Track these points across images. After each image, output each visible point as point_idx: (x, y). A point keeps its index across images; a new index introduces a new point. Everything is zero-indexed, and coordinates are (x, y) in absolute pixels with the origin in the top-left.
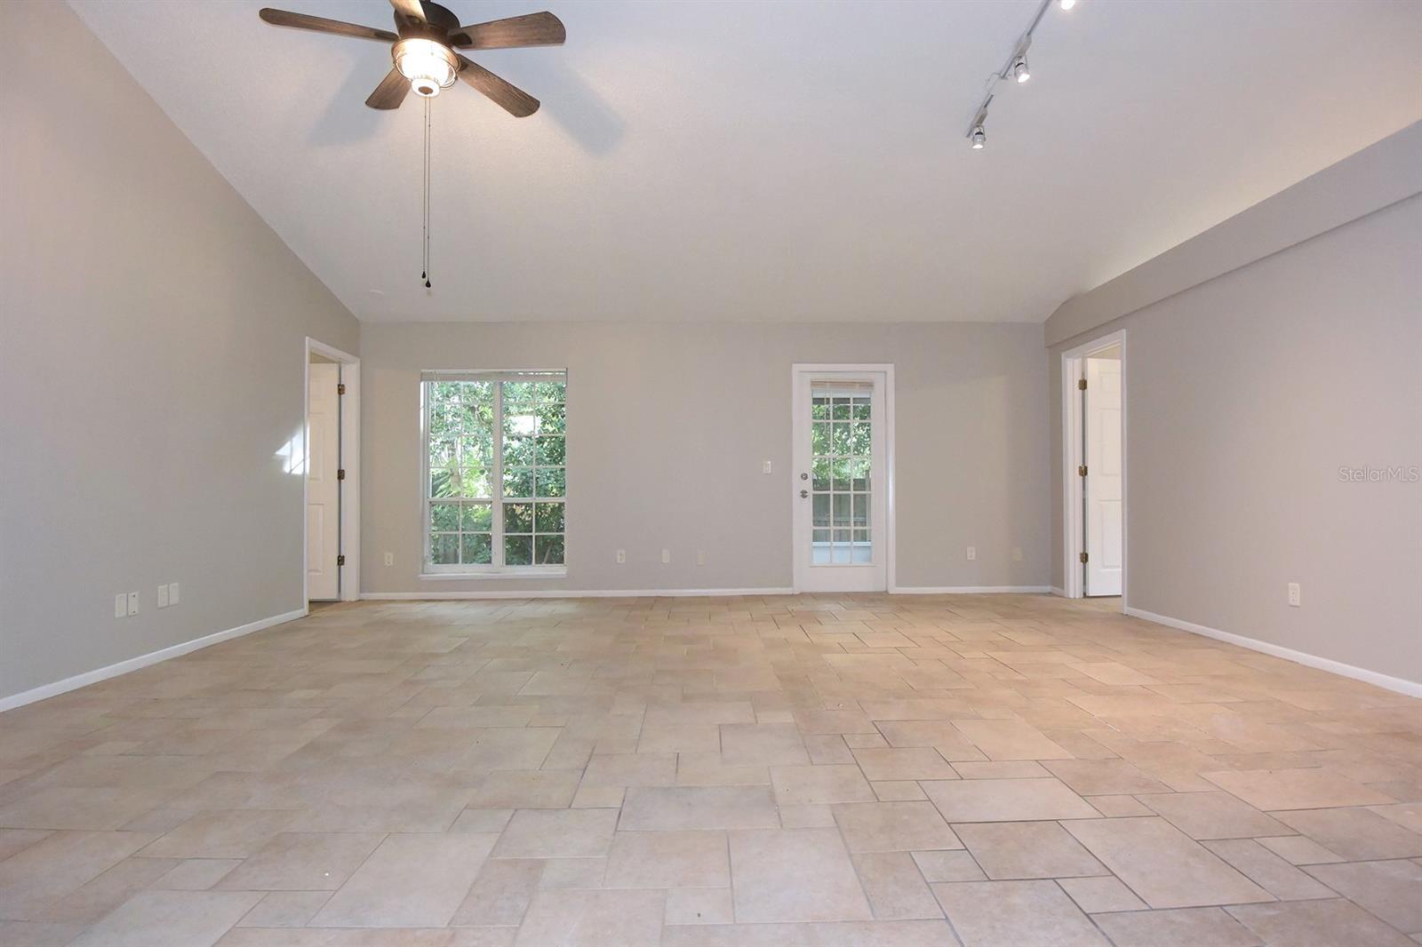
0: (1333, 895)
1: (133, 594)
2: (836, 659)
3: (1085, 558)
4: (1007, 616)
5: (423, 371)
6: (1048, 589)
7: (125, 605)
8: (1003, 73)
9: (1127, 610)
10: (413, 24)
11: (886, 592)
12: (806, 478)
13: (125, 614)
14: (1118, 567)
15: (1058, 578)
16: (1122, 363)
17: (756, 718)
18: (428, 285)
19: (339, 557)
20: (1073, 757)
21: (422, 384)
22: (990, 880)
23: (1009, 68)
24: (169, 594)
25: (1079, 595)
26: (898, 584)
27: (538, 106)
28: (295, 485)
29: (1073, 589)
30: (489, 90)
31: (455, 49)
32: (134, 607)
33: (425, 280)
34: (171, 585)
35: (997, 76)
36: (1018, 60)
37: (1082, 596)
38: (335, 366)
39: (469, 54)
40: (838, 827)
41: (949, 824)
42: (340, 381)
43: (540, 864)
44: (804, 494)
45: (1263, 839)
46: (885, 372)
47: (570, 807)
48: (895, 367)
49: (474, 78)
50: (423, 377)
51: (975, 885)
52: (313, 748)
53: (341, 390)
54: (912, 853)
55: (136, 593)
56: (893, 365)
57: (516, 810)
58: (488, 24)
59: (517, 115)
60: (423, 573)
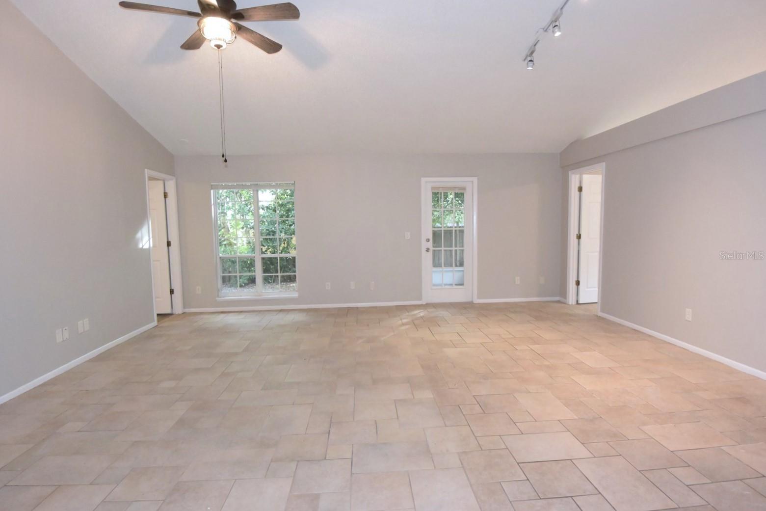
0: (705, 503)
1: (65, 329)
2: (451, 352)
3: (578, 283)
4: (538, 318)
5: (212, 184)
6: (557, 298)
7: (61, 335)
8: (546, 28)
9: (600, 314)
10: (210, 8)
11: (472, 302)
12: (429, 241)
13: (62, 340)
14: (595, 287)
15: (563, 292)
16: (603, 176)
17: (413, 395)
18: (226, 161)
19: (171, 289)
20: (577, 418)
21: (212, 191)
22: (541, 499)
23: (549, 26)
24: (84, 325)
25: (574, 302)
26: (479, 298)
27: (281, 48)
28: (146, 254)
29: (571, 300)
30: (253, 40)
31: (234, 21)
32: (66, 335)
33: (224, 158)
34: (85, 320)
35: (542, 30)
36: (554, 23)
37: (576, 303)
38: (162, 182)
39: (242, 23)
40: (463, 467)
41: (518, 463)
42: (165, 190)
43: (317, 497)
44: (428, 250)
45: (671, 469)
46: (472, 182)
47: (325, 459)
48: (478, 178)
49: (244, 35)
50: (212, 187)
51: (534, 502)
52: (181, 423)
53: (165, 196)
54: (502, 483)
55: (66, 328)
56: (477, 178)
57: (298, 461)
58: (255, 8)
59: (269, 52)
60: (218, 297)
